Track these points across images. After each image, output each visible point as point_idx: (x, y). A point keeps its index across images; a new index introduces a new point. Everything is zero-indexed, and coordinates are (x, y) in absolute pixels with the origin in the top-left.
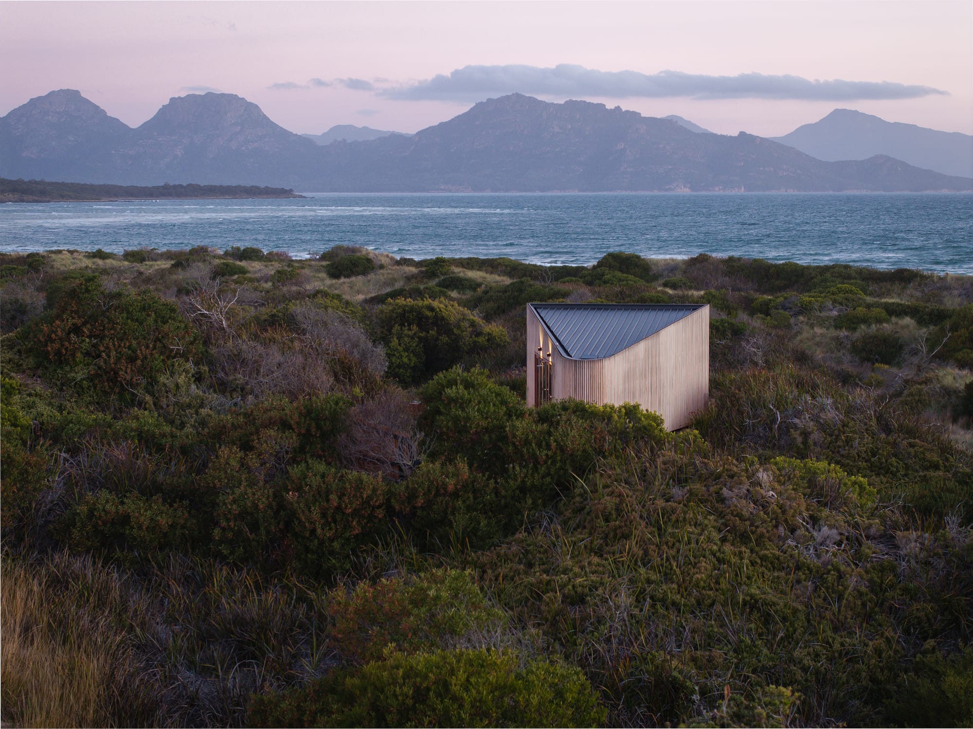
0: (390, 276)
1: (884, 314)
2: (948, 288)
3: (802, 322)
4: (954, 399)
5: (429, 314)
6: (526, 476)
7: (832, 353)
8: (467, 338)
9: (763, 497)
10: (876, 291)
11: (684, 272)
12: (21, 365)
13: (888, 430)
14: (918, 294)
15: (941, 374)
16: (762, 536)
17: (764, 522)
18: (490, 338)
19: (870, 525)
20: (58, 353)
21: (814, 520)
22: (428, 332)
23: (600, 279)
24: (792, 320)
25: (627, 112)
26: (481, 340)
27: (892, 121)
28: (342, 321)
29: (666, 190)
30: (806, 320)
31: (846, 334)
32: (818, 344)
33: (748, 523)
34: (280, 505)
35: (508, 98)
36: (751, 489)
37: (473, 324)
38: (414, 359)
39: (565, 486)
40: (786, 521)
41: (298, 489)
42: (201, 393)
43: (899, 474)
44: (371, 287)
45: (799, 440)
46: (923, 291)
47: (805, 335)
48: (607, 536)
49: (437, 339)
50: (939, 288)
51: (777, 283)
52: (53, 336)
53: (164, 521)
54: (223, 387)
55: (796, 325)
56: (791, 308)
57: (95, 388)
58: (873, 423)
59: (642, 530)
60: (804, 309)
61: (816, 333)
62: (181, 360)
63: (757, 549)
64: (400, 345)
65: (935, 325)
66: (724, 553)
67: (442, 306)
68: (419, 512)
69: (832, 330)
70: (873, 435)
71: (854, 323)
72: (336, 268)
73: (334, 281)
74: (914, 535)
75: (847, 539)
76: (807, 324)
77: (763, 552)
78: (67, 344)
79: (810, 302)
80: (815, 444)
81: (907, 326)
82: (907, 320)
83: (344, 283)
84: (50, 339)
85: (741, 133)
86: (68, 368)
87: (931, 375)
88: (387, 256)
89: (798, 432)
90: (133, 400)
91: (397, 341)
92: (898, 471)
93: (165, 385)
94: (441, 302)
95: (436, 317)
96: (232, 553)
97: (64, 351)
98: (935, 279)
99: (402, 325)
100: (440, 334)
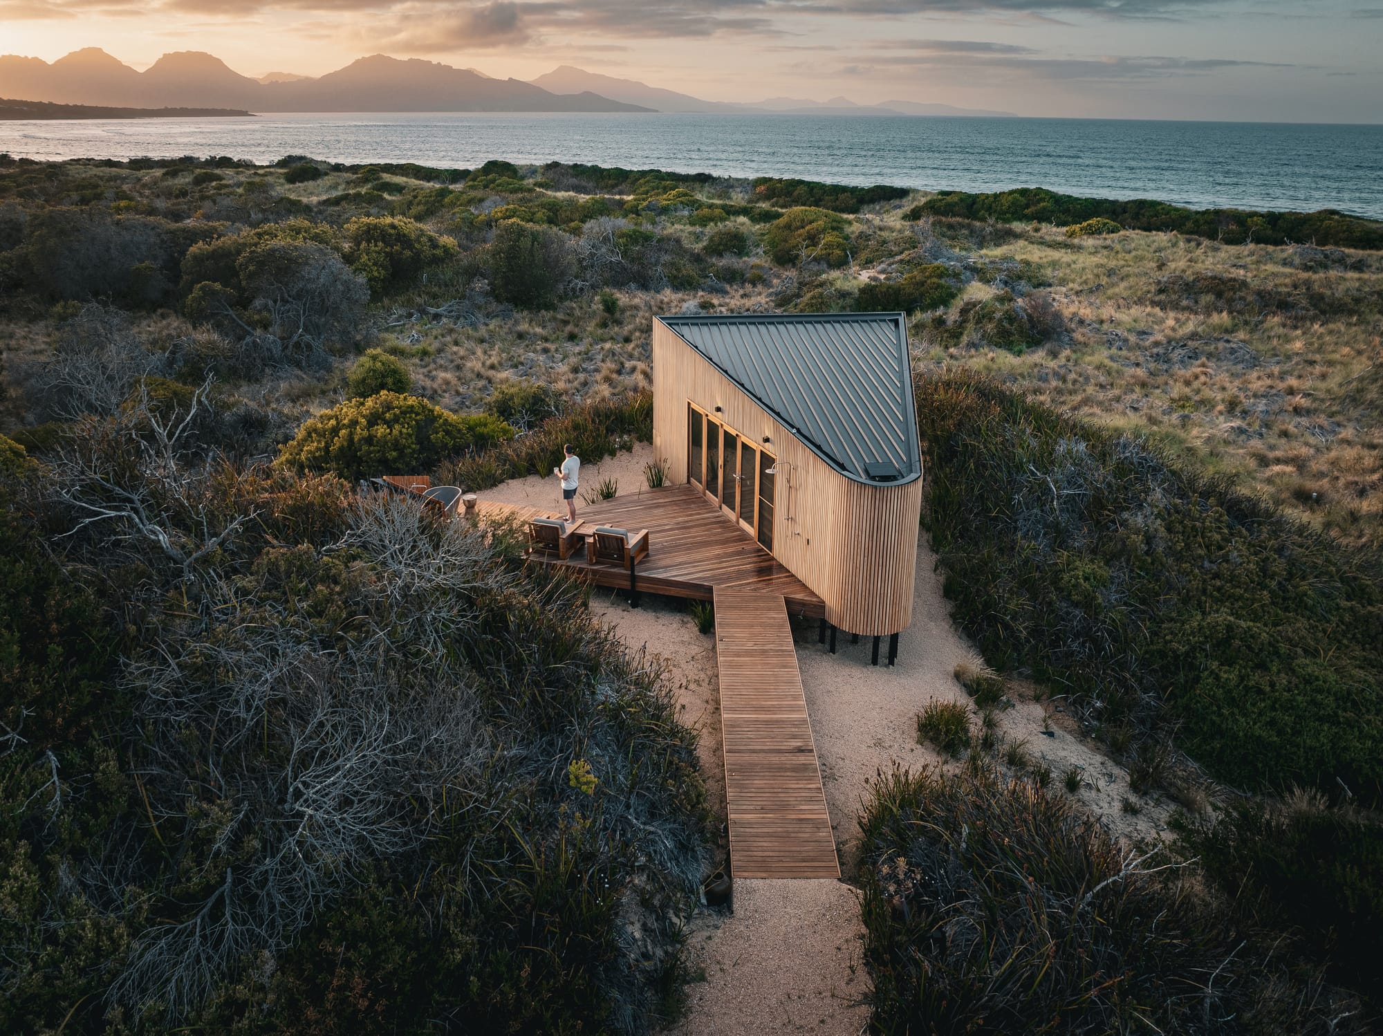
0: (335, 182)
1: (723, 215)
5: (392, 231)
8: (426, 251)
11: (543, 174)
18: (446, 249)
22: (393, 248)
23: (493, 183)
26: (437, 252)
31: (701, 229)
35: (375, 57)
37: (430, 238)
38: (383, 272)
44: (321, 189)
49: (401, 253)
51: (610, 182)
67: (401, 223)
69: (689, 226)
71: (704, 222)
72: (293, 176)
73: (292, 187)
81: (743, 224)
82: (742, 219)
83: (298, 187)
94: (400, 220)
95: (398, 234)
99: (369, 242)
100: (403, 249)
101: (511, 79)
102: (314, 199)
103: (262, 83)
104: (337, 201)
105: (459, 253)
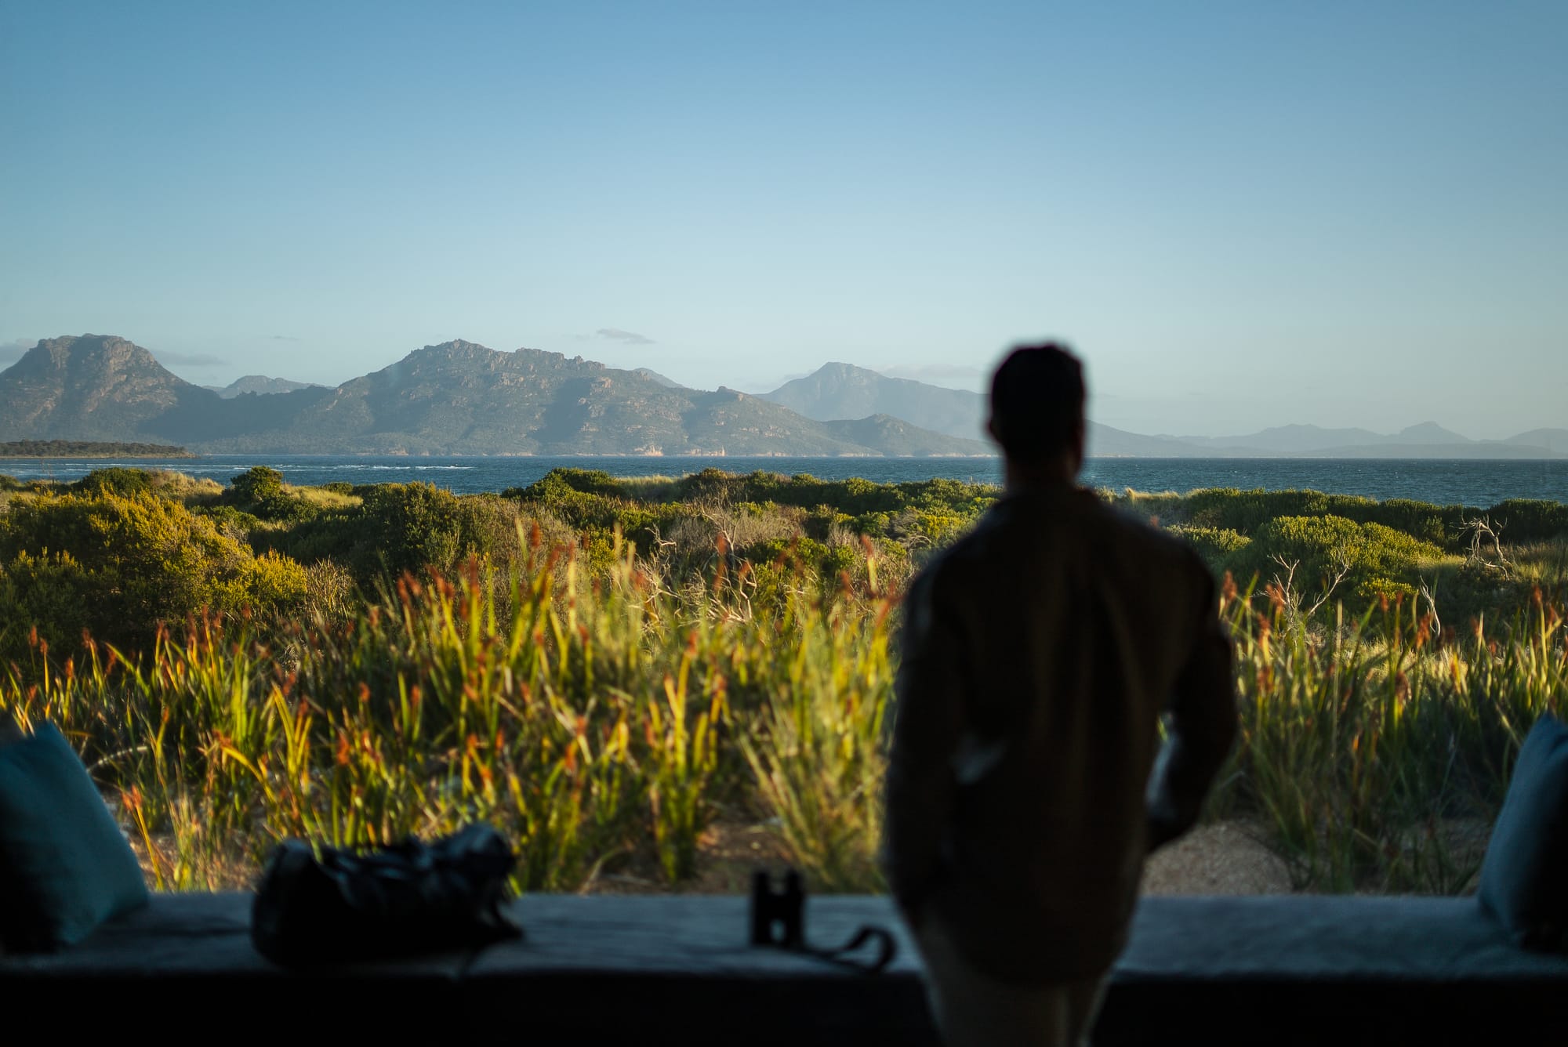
29: (634, 453)
35: (449, 345)
101: (722, 389)
103: (224, 396)
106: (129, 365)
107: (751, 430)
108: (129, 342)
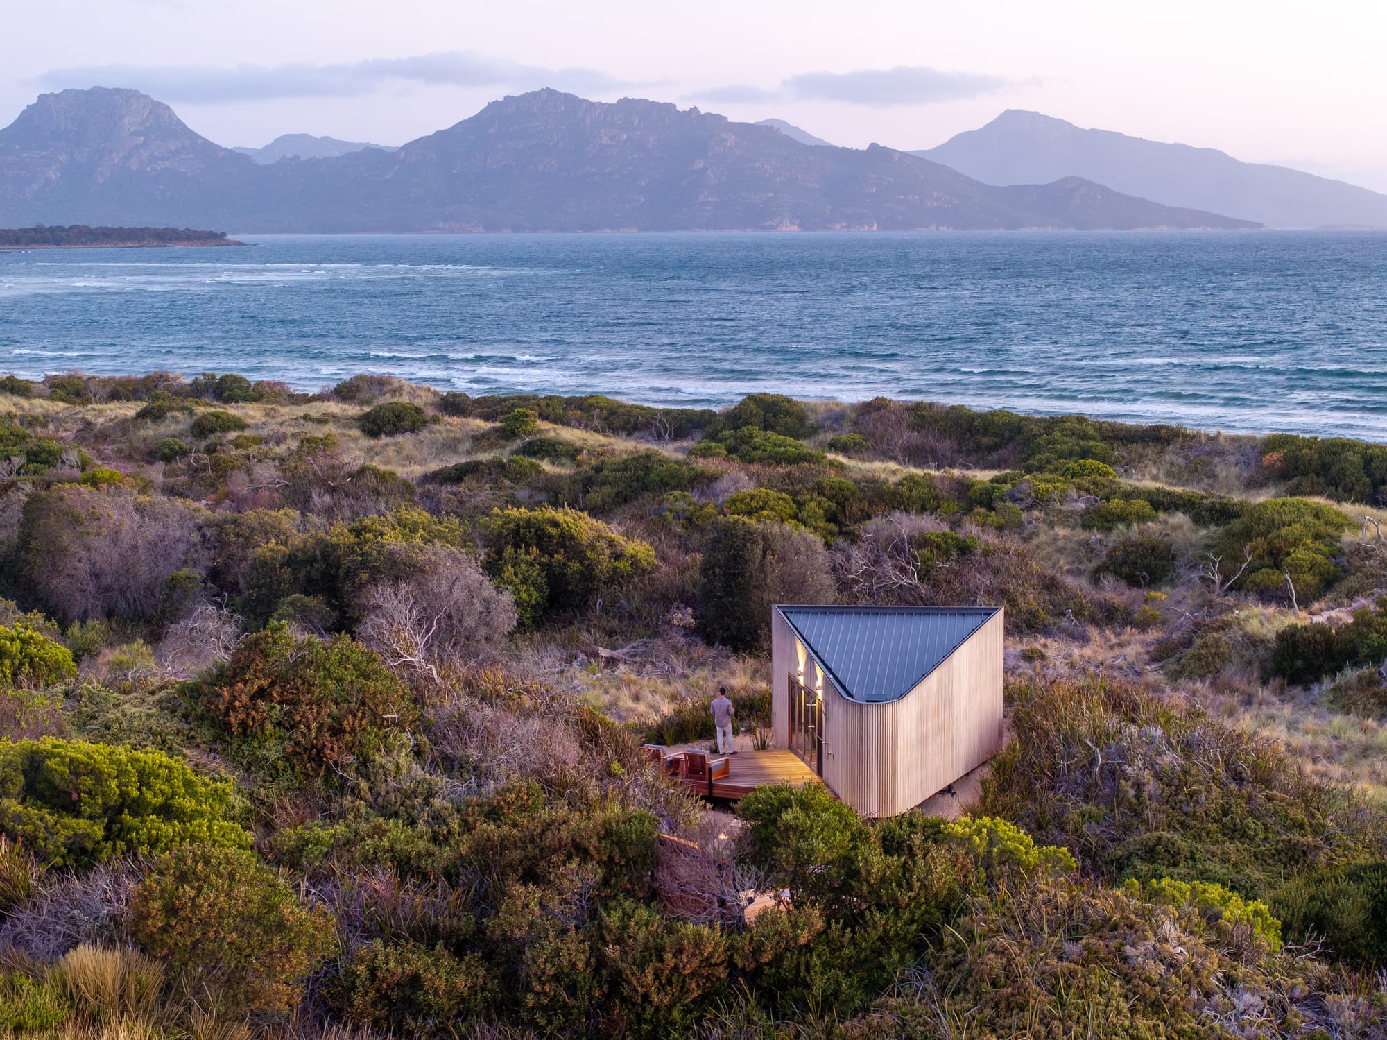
0: (452, 435)
1: (1148, 509)
2: (1221, 453)
3: (1037, 519)
4: (1261, 652)
5: (553, 531)
6: (887, 923)
7: (1080, 563)
8: (605, 564)
9: (1171, 956)
10: (1123, 457)
11: (855, 423)
12: (193, 737)
13: (1238, 778)
14: (1181, 461)
15: (1243, 614)
16: (1176, 1005)
17: (1176, 986)
18: (634, 561)
19: (1294, 986)
20: (243, 724)
21: (1230, 981)
22: (552, 557)
23: (747, 443)
24: (1024, 516)
25: (708, 115)
26: (623, 565)
27: (1087, 127)
28: (455, 560)
29: (764, 228)
30: (1042, 515)
31: (1099, 536)
32: (1061, 551)
33: (1158, 989)
34: (599, 963)
35: (534, 95)
36: (1158, 945)
37: (611, 544)
38: (535, 594)
39: (931, 931)
40: (1200, 984)
41: (619, 941)
42: (427, 776)
43: (1257, 839)
44: (425, 450)
45: (1132, 792)
46: (1187, 457)
47: (1043, 538)
48: (996, 1006)
49: (565, 566)
50: (1209, 453)
51: (986, 440)
52: (237, 703)
53: (461, 982)
54: (450, 765)
55: (1030, 522)
56: (1022, 500)
57: (293, 768)
58: (1220, 769)
59: (1040, 999)
60: (1039, 501)
61: (1057, 535)
62: (396, 730)
63: (1172, 1021)
64: (516, 574)
65: (1217, 525)
66: (1137, 1029)
67: (568, 519)
68: (767, 970)
69: (1079, 530)
70: (1222, 785)
71: (1108, 521)
72: (374, 421)
73: (372, 442)
74: (1346, 1000)
75: (1270, 1003)
76: (1044, 521)
77: (1179, 1026)
78: (254, 713)
79: (1047, 491)
80: (1150, 798)
81: (1180, 527)
82: (1180, 517)
83: (387, 445)
84: (230, 707)
85: (872, 145)
86: (255, 744)
87: (1229, 617)
88: (429, 390)
89: (1130, 783)
90: (342, 787)
91: (512, 570)
92: (1256, 835)
93: (382, 766)
94: (566, 514)
95: (562, 536)
96: (550, 1023)
97: (251, 723)
98: (1203, 440)
99: (517, 546)
100: (569, 559)
101: (873, 146)
102: (418, 470)
103: (261, 161)
104: (457, 475)
105: (658, 567)
106: (147, 125)
107: (910, 197)
108: (146, 97)
